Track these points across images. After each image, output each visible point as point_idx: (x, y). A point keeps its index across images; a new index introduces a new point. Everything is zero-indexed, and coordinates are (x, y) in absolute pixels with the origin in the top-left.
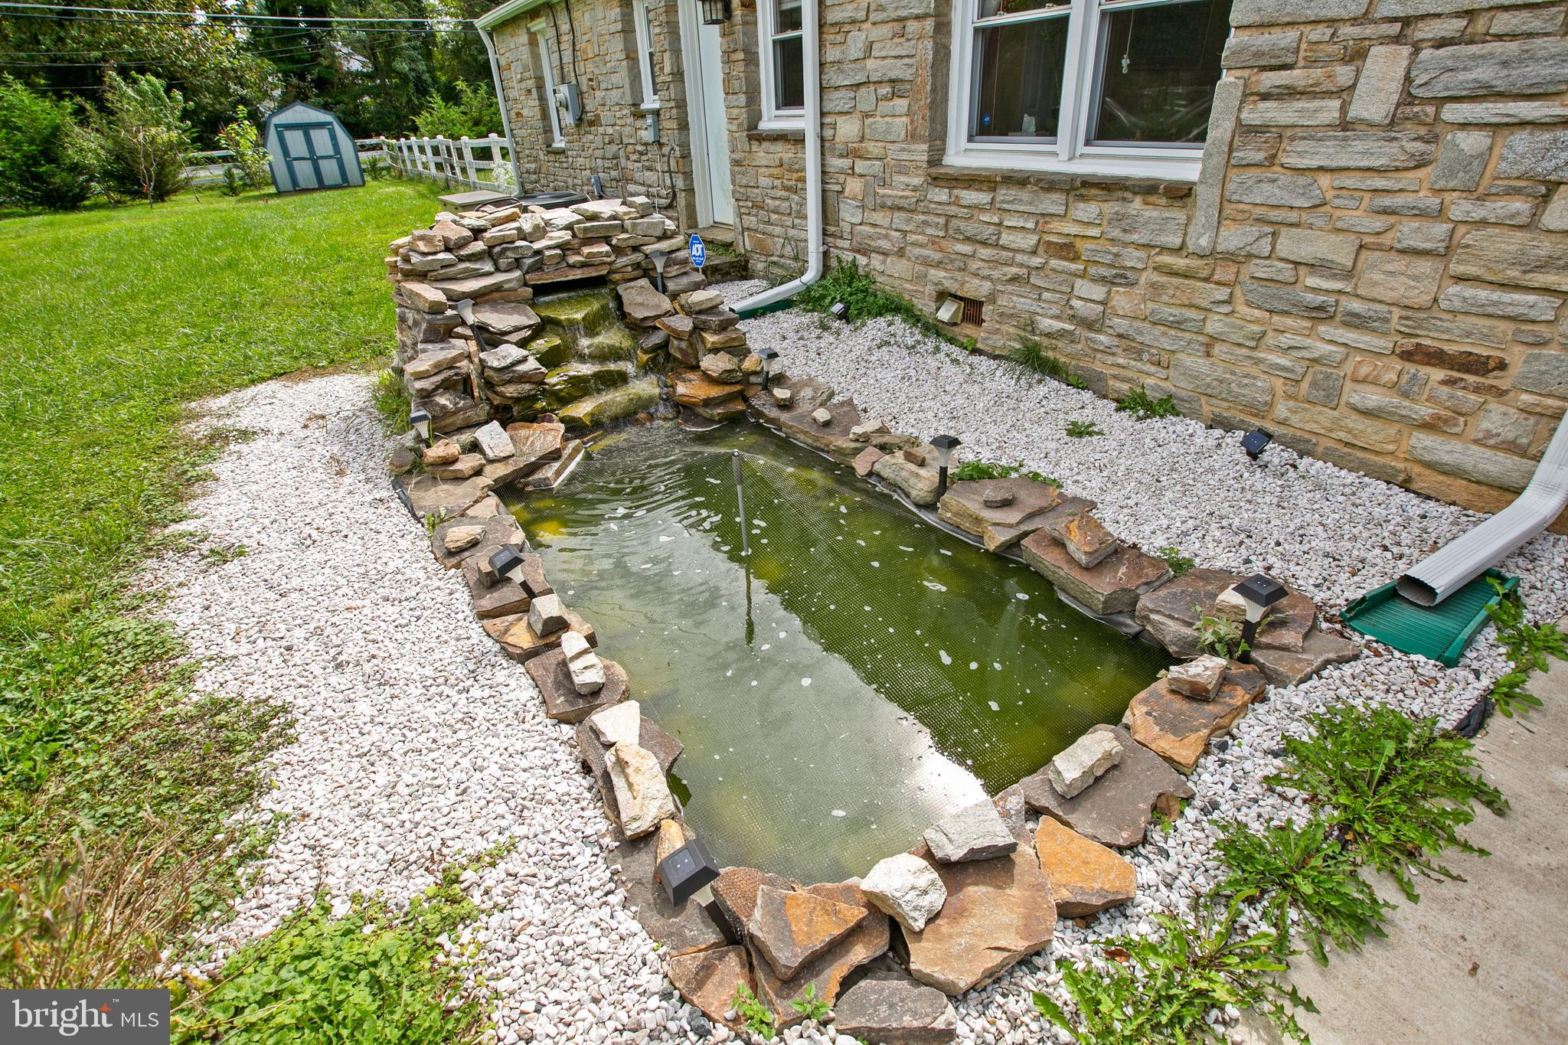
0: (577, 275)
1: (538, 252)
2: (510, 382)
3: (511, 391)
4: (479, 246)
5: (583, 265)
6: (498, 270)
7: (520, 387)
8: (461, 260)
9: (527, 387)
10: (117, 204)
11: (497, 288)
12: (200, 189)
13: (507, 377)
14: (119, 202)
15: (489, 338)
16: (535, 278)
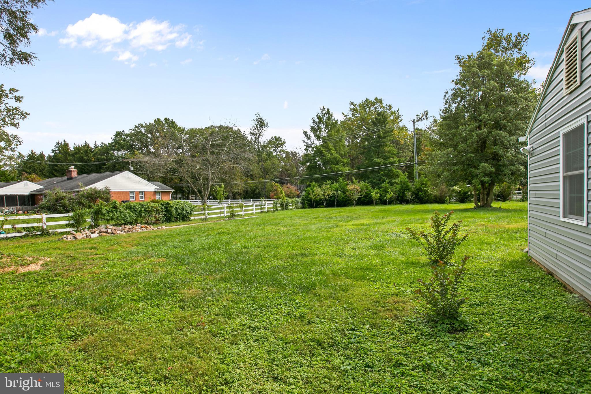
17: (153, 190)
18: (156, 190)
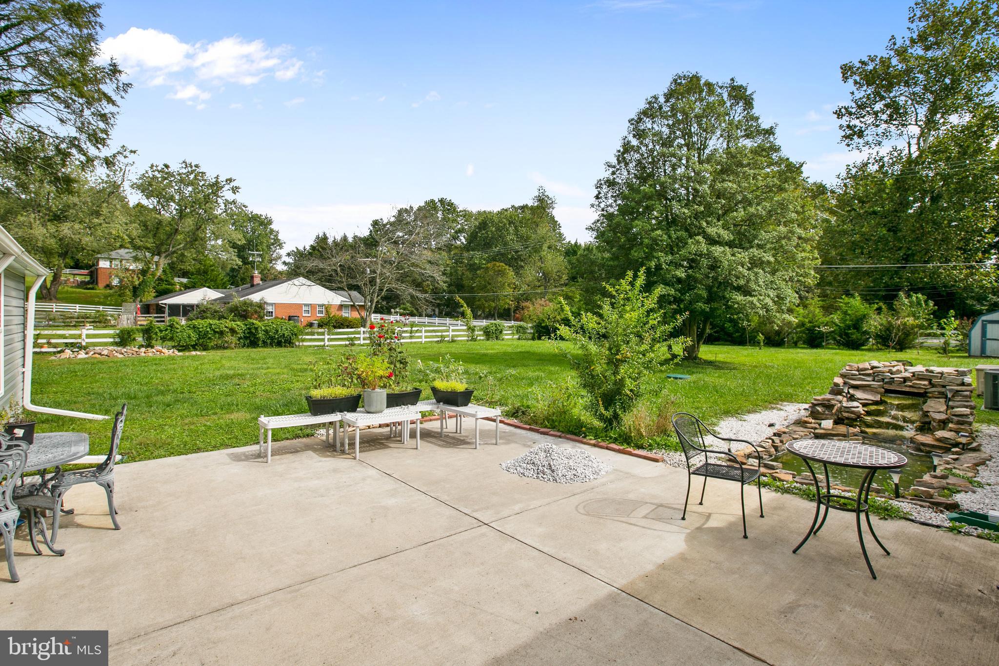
0: (907, 389)
1: (893, 378)
2: (848, 412)
3: (846, 415)
4: (871, 372)
5: (910, 386)
6: (874, 380)
7: (850, 415)
8: (860, 374)
9: (853, 415)
10: (879, 350)
11: (869, 386)
12: (929, 348)
13: (847, 410)
14: (881, 349)
15: (852, 398)
16: (887, 387)
17: (339, 303)
18: (343, 303)
